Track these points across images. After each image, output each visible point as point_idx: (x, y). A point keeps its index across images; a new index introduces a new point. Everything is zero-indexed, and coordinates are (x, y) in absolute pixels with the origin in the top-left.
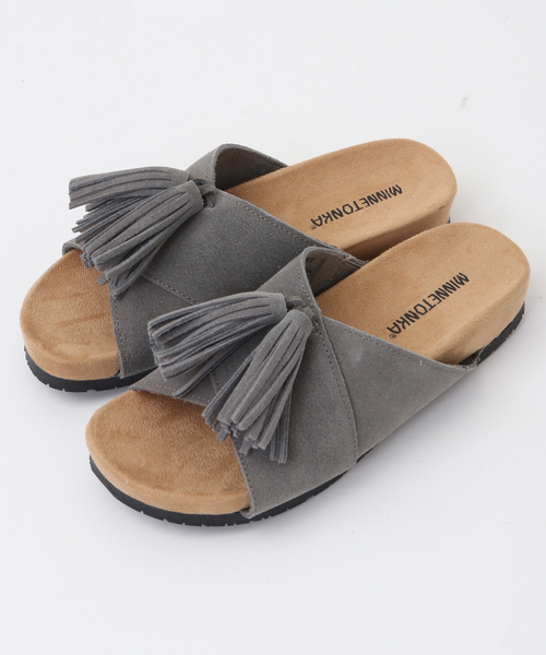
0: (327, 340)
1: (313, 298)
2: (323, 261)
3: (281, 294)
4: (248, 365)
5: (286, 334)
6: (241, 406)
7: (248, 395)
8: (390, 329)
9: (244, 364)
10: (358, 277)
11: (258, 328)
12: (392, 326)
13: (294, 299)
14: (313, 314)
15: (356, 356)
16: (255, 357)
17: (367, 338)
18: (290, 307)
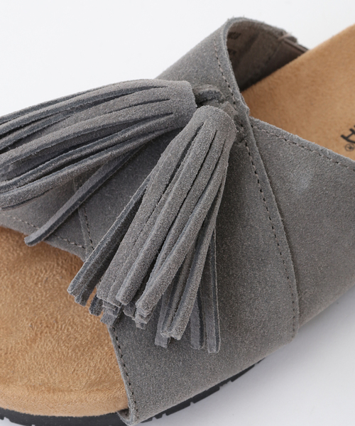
0: (257, 155)
1: (237, 90)
2: (252, 39)
3: (187, 83)
4: (139, 202)
5: (195, 145)
6: (131, 275)
7: (141, 255)
8: (346, 138)
9: (133, 200)
10: (302, 64)
11: (151, 136)
12: (347, 133)
13: (206, 88)
14: (236, 113)
15: (301, 180)
16: (149, 189)
17: (320, 153)
18: (201, 101)
